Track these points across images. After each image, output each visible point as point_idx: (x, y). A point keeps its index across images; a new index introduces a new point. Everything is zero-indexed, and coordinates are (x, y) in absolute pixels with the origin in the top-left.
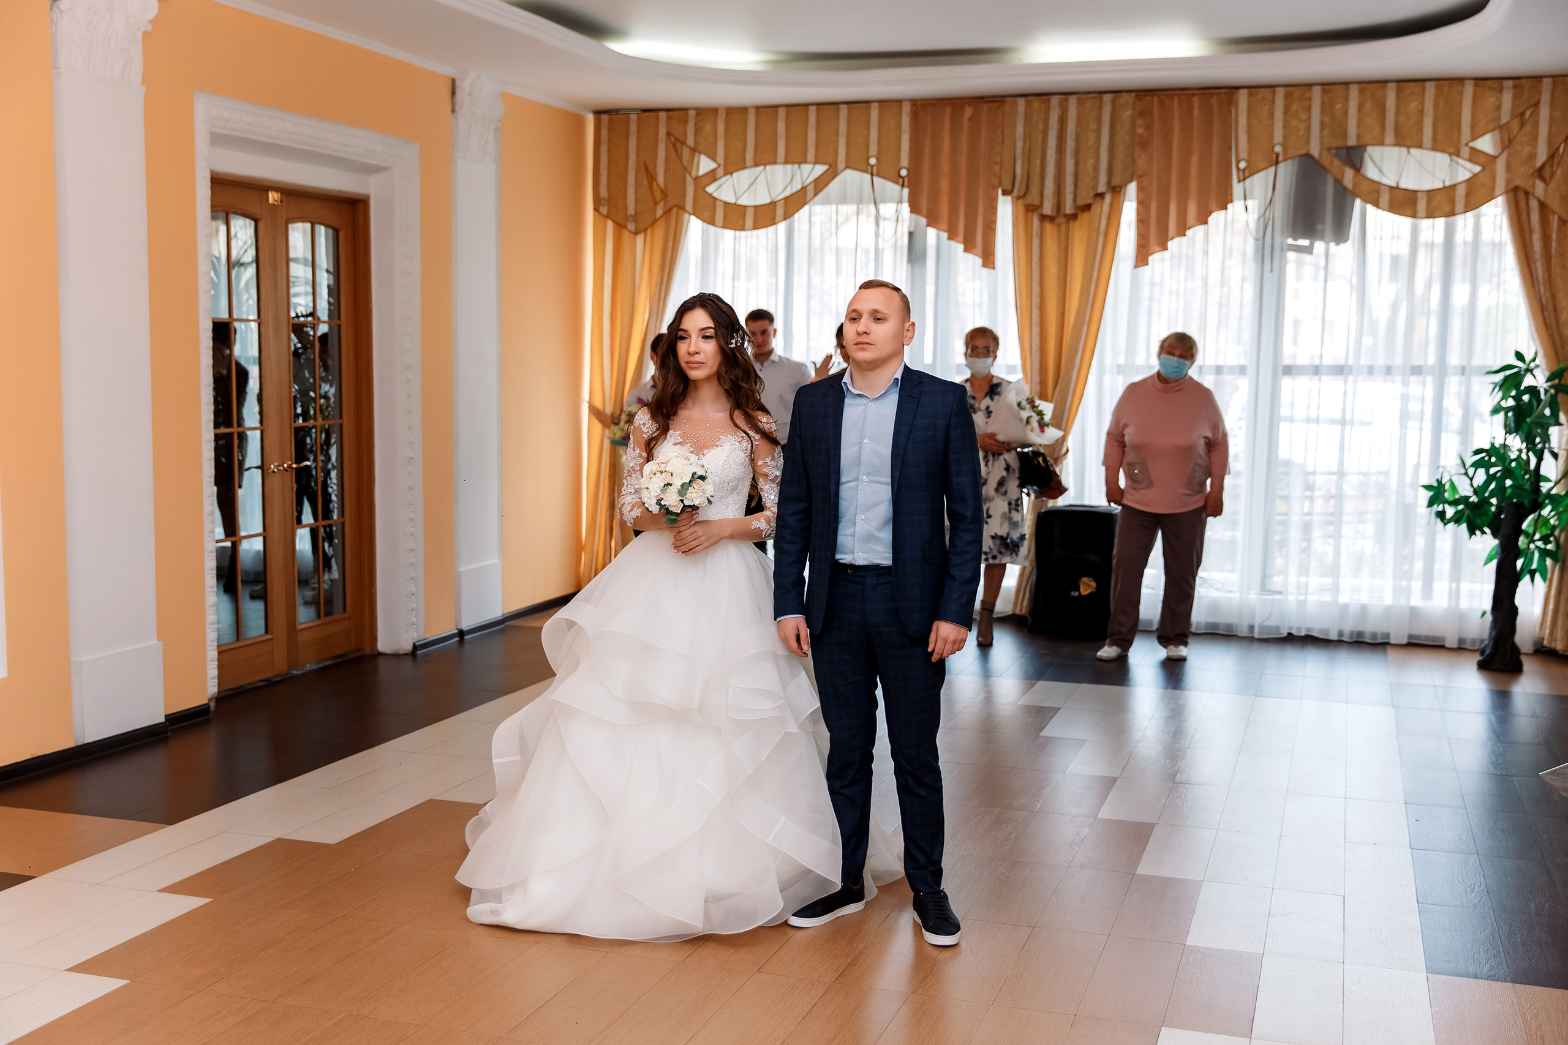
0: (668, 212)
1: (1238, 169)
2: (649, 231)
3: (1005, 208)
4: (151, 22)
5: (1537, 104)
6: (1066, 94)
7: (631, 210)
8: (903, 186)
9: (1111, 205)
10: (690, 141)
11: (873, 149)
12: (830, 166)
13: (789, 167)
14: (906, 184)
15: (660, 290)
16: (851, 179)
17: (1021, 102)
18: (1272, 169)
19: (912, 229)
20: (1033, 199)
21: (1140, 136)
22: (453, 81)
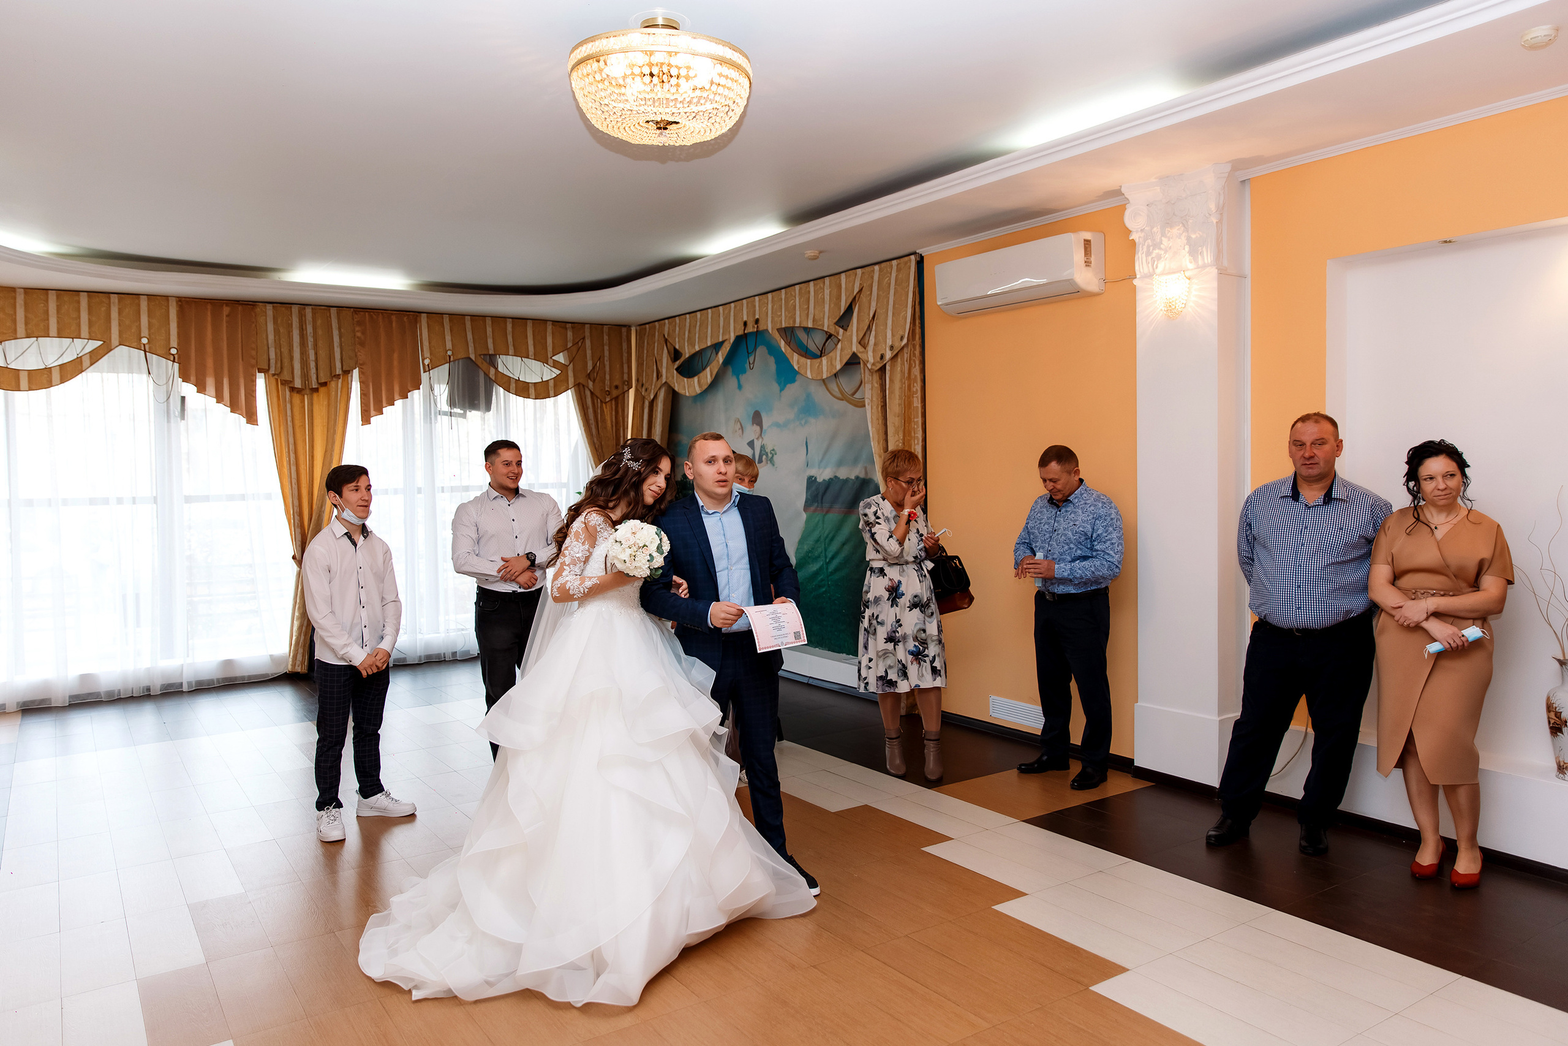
1: (424, 364)
3: (261, 382)
5: (584, 338)
8: (172, 360)
9: (344, 383)
11: (145, 331)
12: (105, 342)
13: (62, 340)
16: (123, 353)
17: (269, 307)
18: (447, 365)
19: (184, 394)
20: (286, 376)
21: (358, 337)
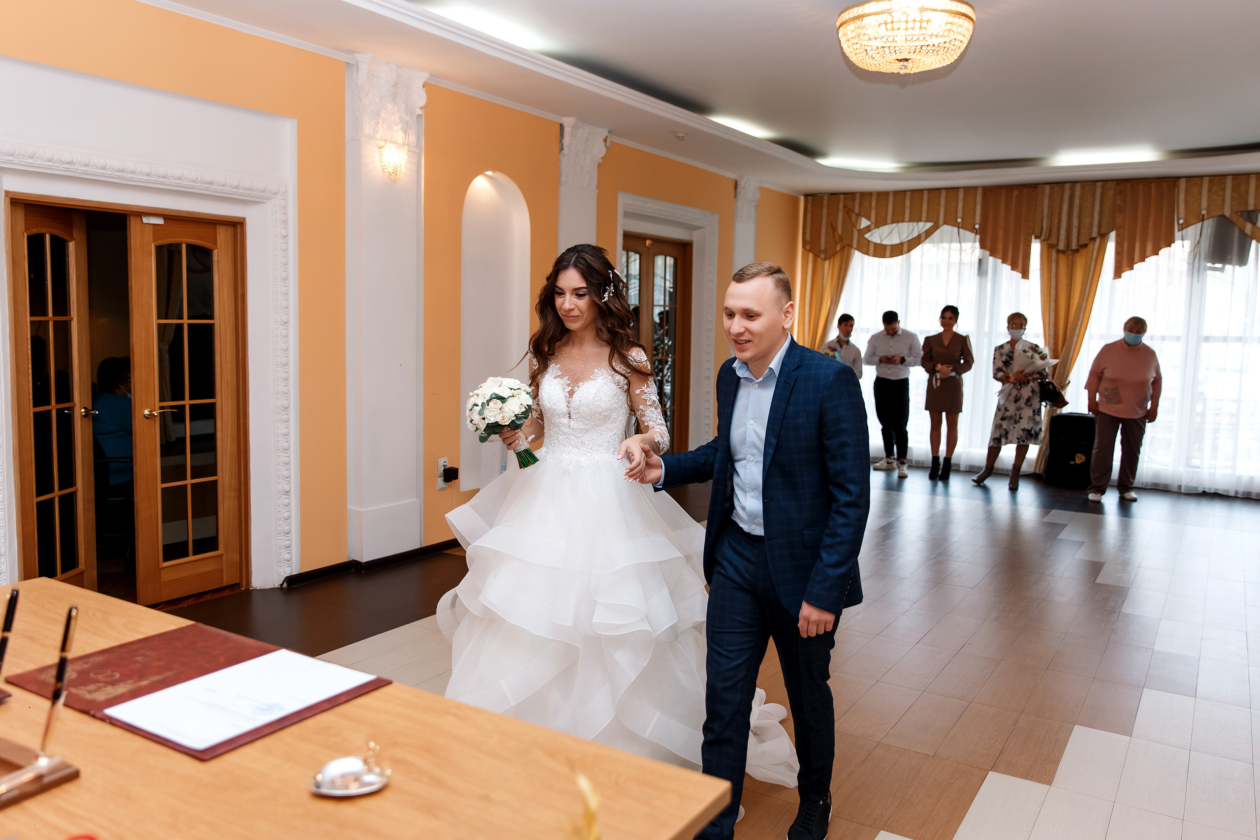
0: (843, 248)
1: (1179, 224)
2: (832, 258)
3: (1036, 247)
4: (602, 158)
6: (1074, 183)
7: (823, 247)
8: (976, 234)
9: (1100, 244)
10: (857, 210)
11: (960, 214)
12: (935, 223)
13: (911, 224)
14: (978, 233)
15: (837, 290)
16: (946, 229)
17: (1047, 187)
18: (1200, 224)
19: (981, 258)
20: (1053, 240)
21: (1118, 205)
22: (736, 182)
